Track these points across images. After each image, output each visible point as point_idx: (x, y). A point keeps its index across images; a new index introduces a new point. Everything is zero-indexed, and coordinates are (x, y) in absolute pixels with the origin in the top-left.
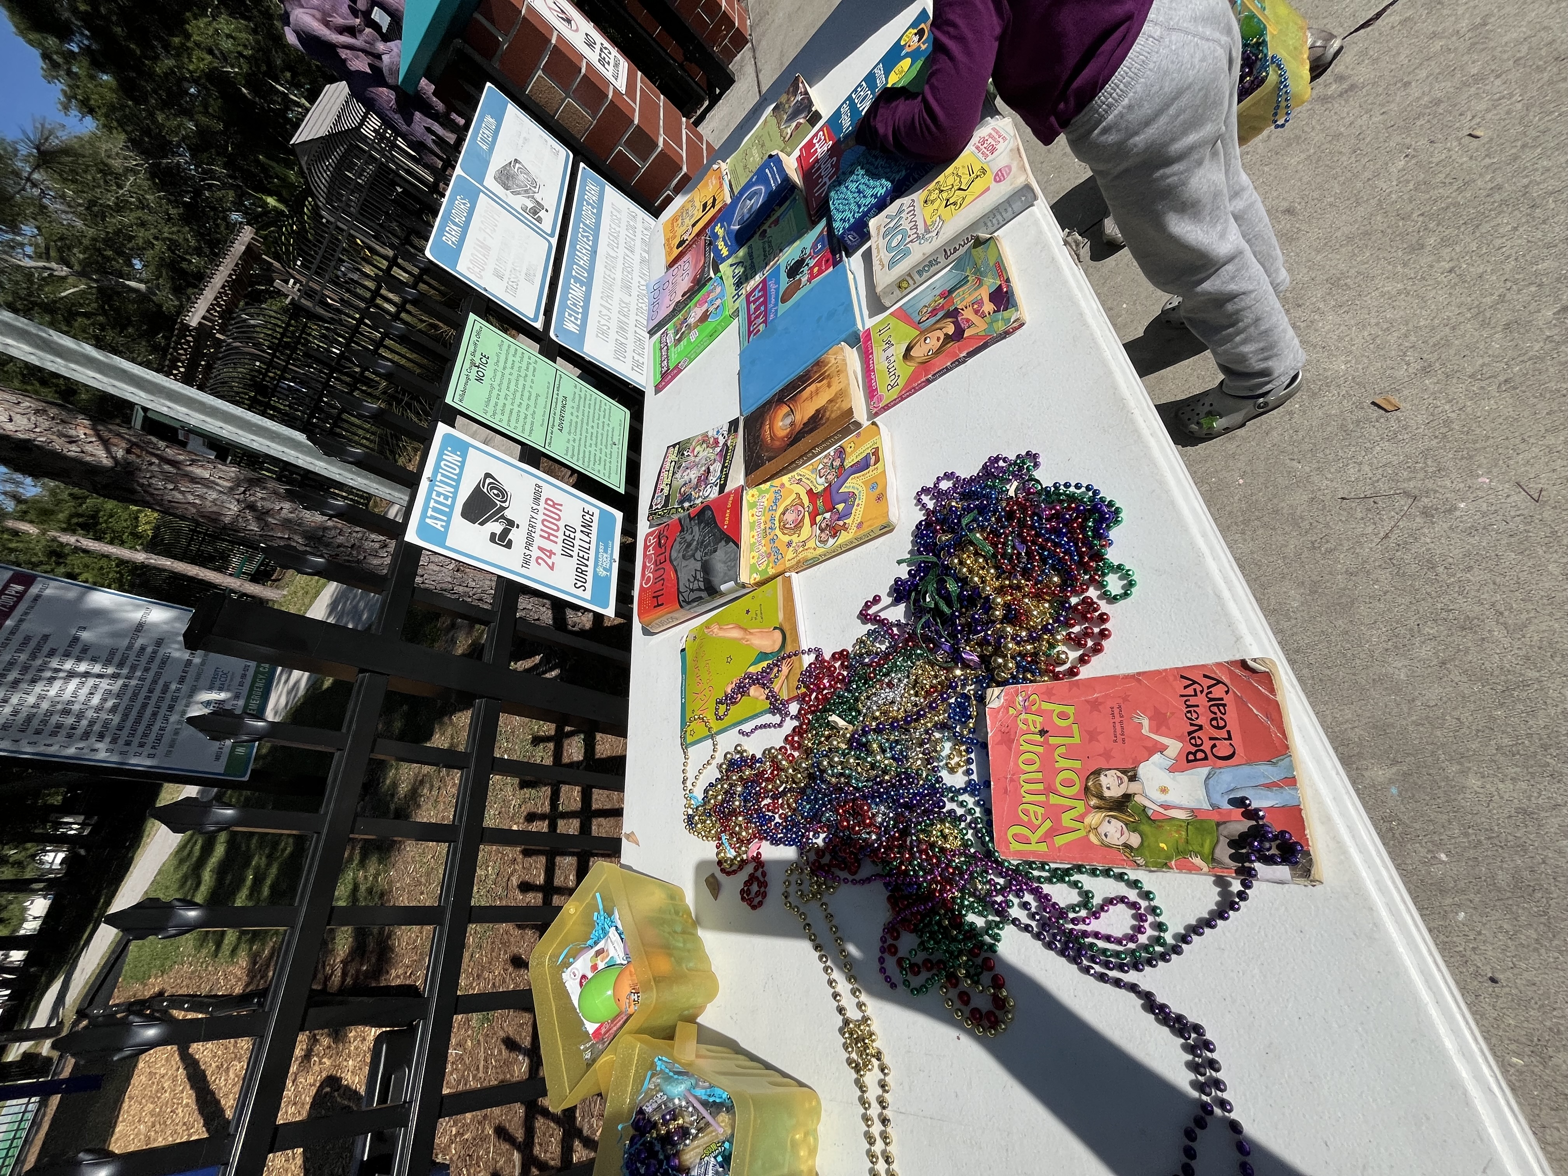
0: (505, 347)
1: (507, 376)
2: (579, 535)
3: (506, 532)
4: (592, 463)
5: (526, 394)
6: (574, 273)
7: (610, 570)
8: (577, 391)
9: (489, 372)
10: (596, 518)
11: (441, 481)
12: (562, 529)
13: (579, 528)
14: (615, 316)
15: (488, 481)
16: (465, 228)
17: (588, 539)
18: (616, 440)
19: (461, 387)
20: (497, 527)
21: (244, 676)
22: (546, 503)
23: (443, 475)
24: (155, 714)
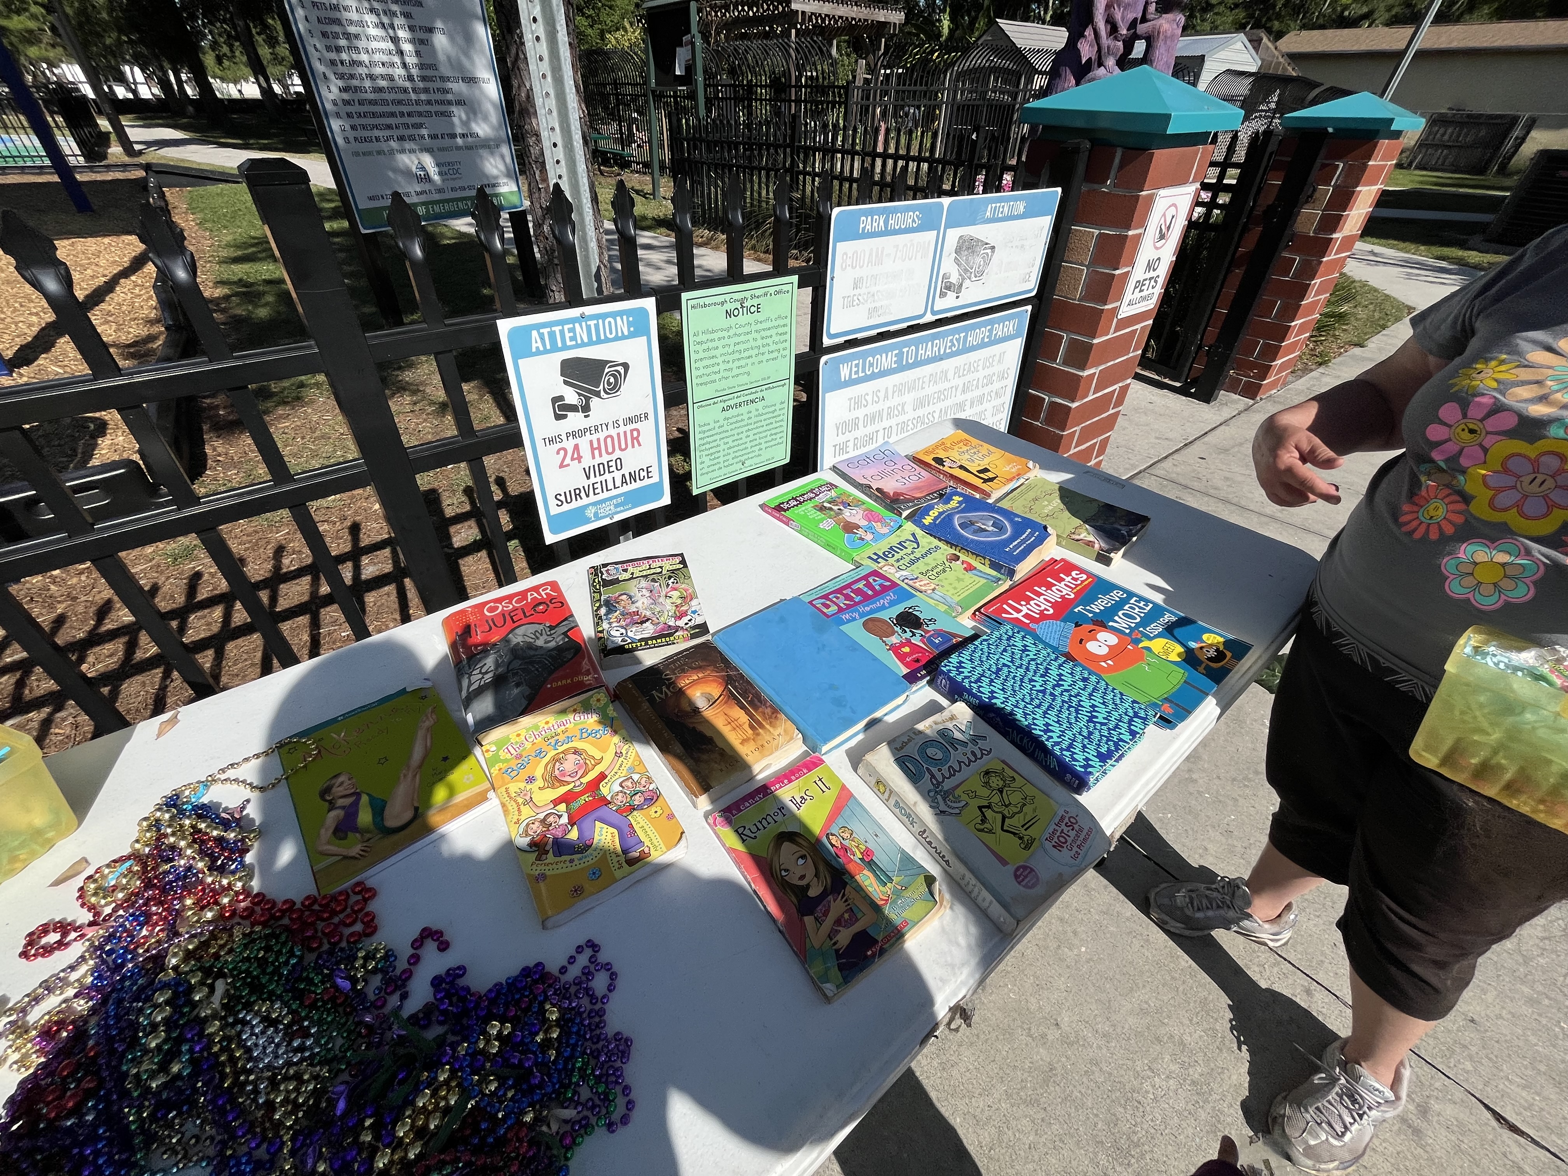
0: (782, 322)
1: (750, 337)
2: (618, 475)
3: (573, 408)
4: (707, 452)
5: (742, 363)
6: (905, 350)
7: (597, 518)
8: (778, 407)
9: (743, 319)
10: (647, 482)
11: (589, 327)
12: (614, 457)
13: (625, 471)
14: (884, 406)
15: (621, 369)
16: (888, 232)
17: (618, 483)
18: (747, 463)
19: (707, 301)
20: (571, 397)
21: (463, 189)
22: (632, 431)
23: (597, 326)
24: (389, 127)
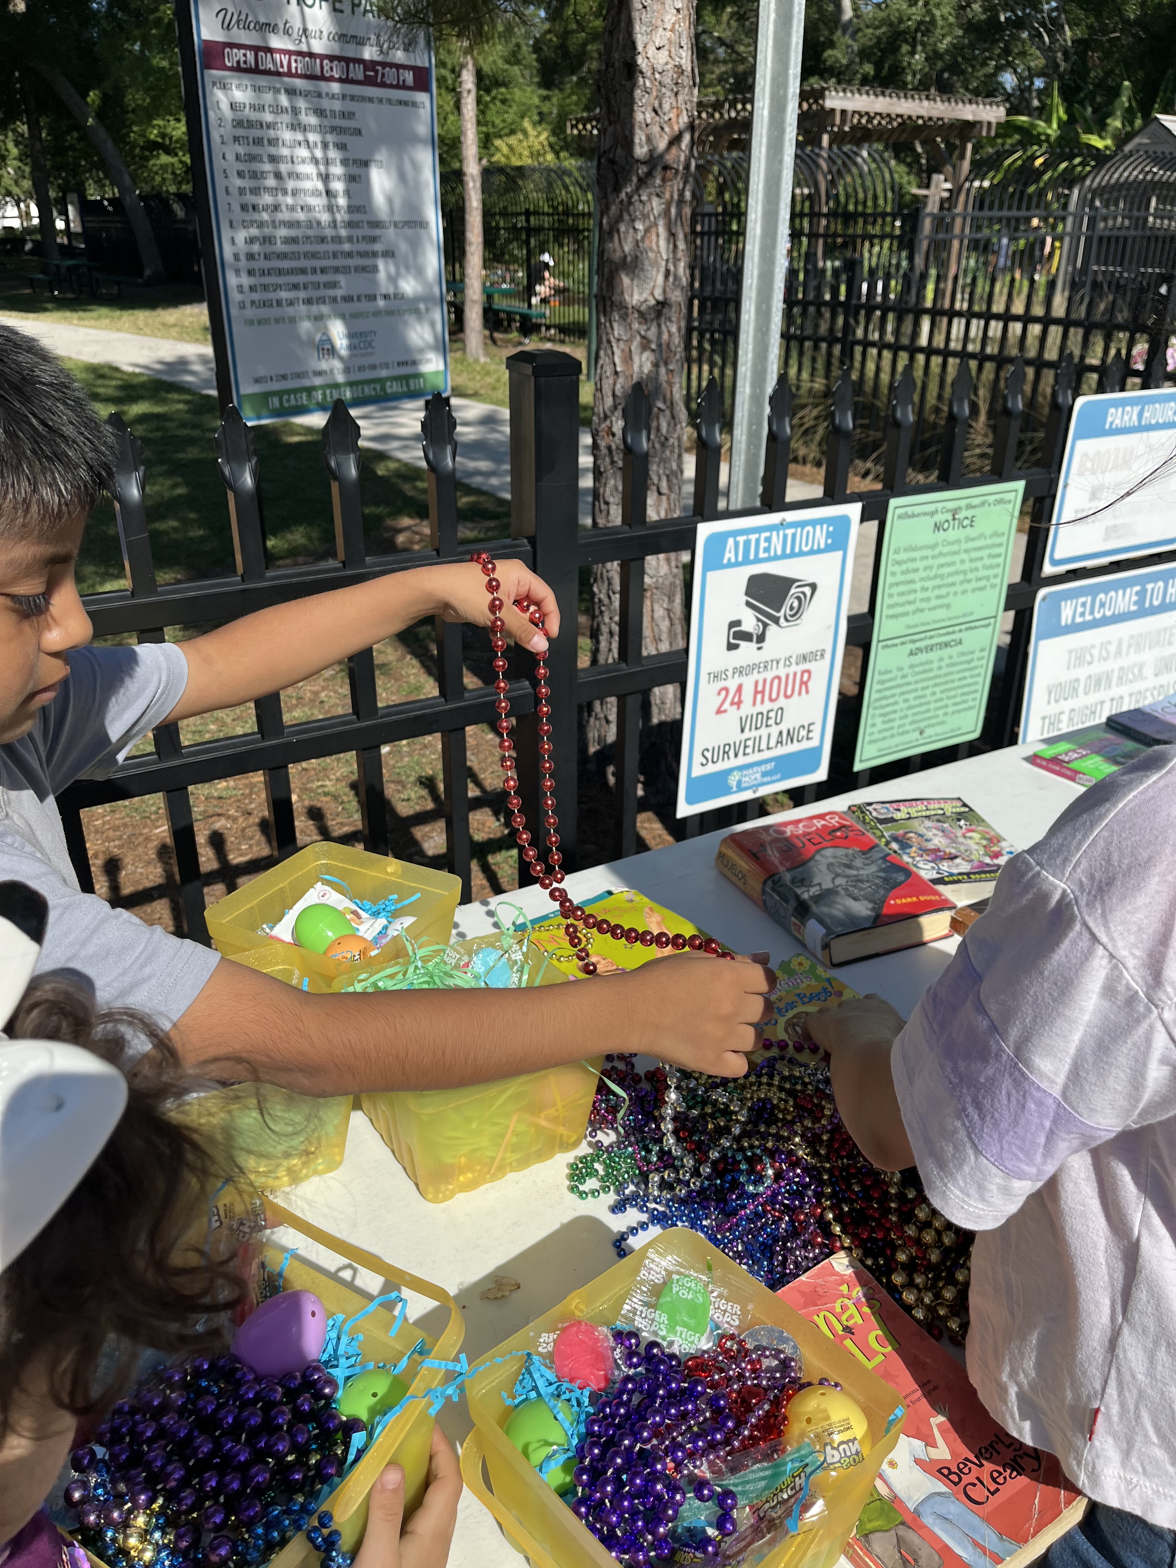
0: (997, 540)
1: (956, 558)
2: (774, 730)
4: (881, 711)
5: (943, 591)
6: (1150, 586)
8: (978, 654)
9: (953, 534)
10: (805, 745)
11: (785, 536)
12: (775, 706)
13: (784, 727)
14: (1113, 665)
16: (1141, 428)
17: (773, 743)
18: (928, 732)
19: (917, 510)
20: (750, 623)
21: (373, 367)
22: (803, 672)
23: (794, 536)
